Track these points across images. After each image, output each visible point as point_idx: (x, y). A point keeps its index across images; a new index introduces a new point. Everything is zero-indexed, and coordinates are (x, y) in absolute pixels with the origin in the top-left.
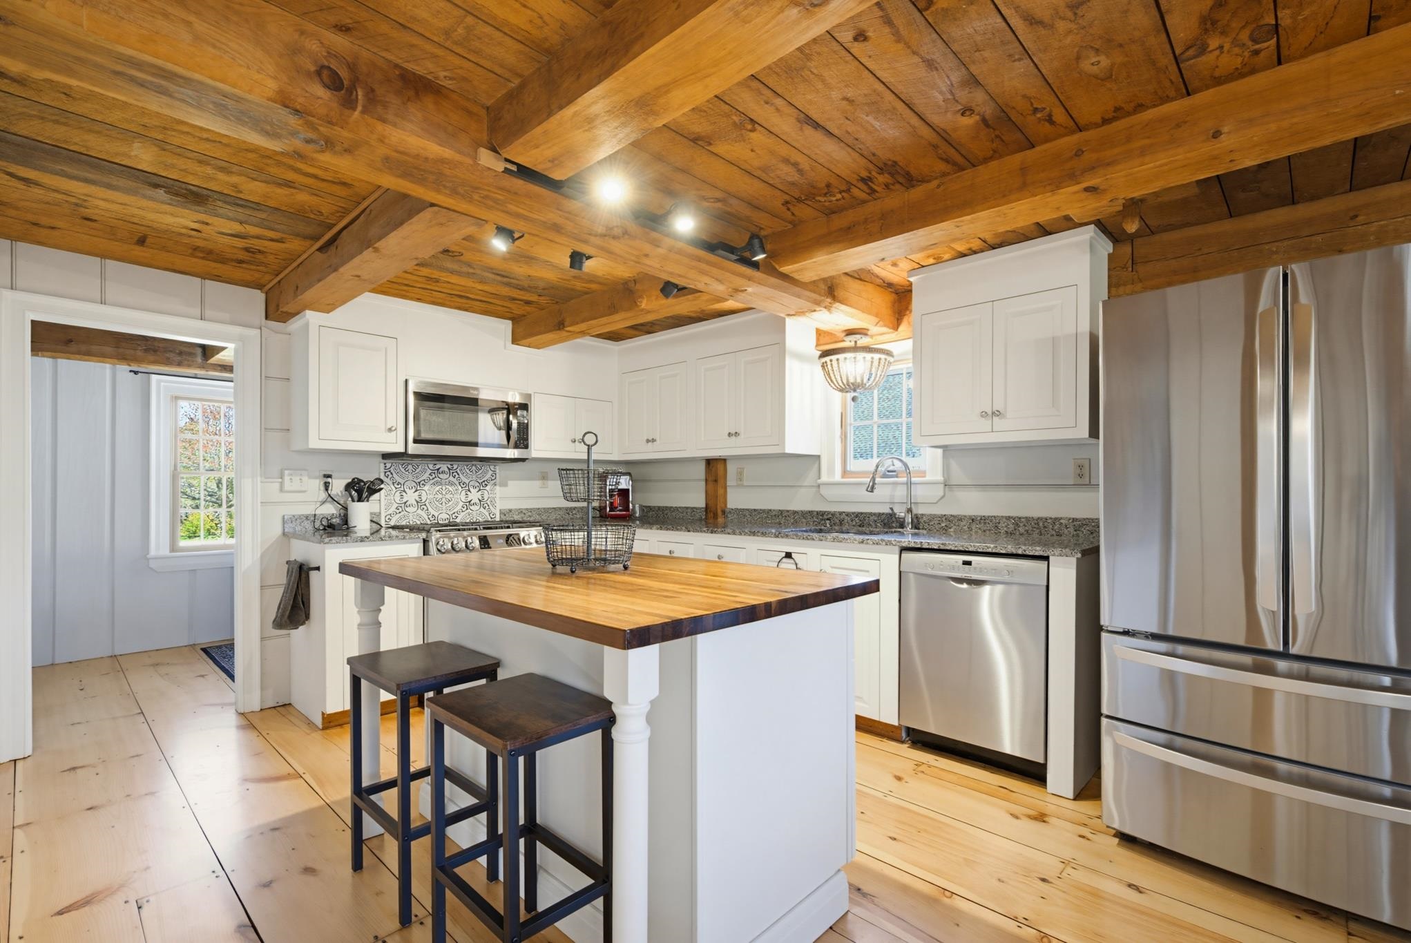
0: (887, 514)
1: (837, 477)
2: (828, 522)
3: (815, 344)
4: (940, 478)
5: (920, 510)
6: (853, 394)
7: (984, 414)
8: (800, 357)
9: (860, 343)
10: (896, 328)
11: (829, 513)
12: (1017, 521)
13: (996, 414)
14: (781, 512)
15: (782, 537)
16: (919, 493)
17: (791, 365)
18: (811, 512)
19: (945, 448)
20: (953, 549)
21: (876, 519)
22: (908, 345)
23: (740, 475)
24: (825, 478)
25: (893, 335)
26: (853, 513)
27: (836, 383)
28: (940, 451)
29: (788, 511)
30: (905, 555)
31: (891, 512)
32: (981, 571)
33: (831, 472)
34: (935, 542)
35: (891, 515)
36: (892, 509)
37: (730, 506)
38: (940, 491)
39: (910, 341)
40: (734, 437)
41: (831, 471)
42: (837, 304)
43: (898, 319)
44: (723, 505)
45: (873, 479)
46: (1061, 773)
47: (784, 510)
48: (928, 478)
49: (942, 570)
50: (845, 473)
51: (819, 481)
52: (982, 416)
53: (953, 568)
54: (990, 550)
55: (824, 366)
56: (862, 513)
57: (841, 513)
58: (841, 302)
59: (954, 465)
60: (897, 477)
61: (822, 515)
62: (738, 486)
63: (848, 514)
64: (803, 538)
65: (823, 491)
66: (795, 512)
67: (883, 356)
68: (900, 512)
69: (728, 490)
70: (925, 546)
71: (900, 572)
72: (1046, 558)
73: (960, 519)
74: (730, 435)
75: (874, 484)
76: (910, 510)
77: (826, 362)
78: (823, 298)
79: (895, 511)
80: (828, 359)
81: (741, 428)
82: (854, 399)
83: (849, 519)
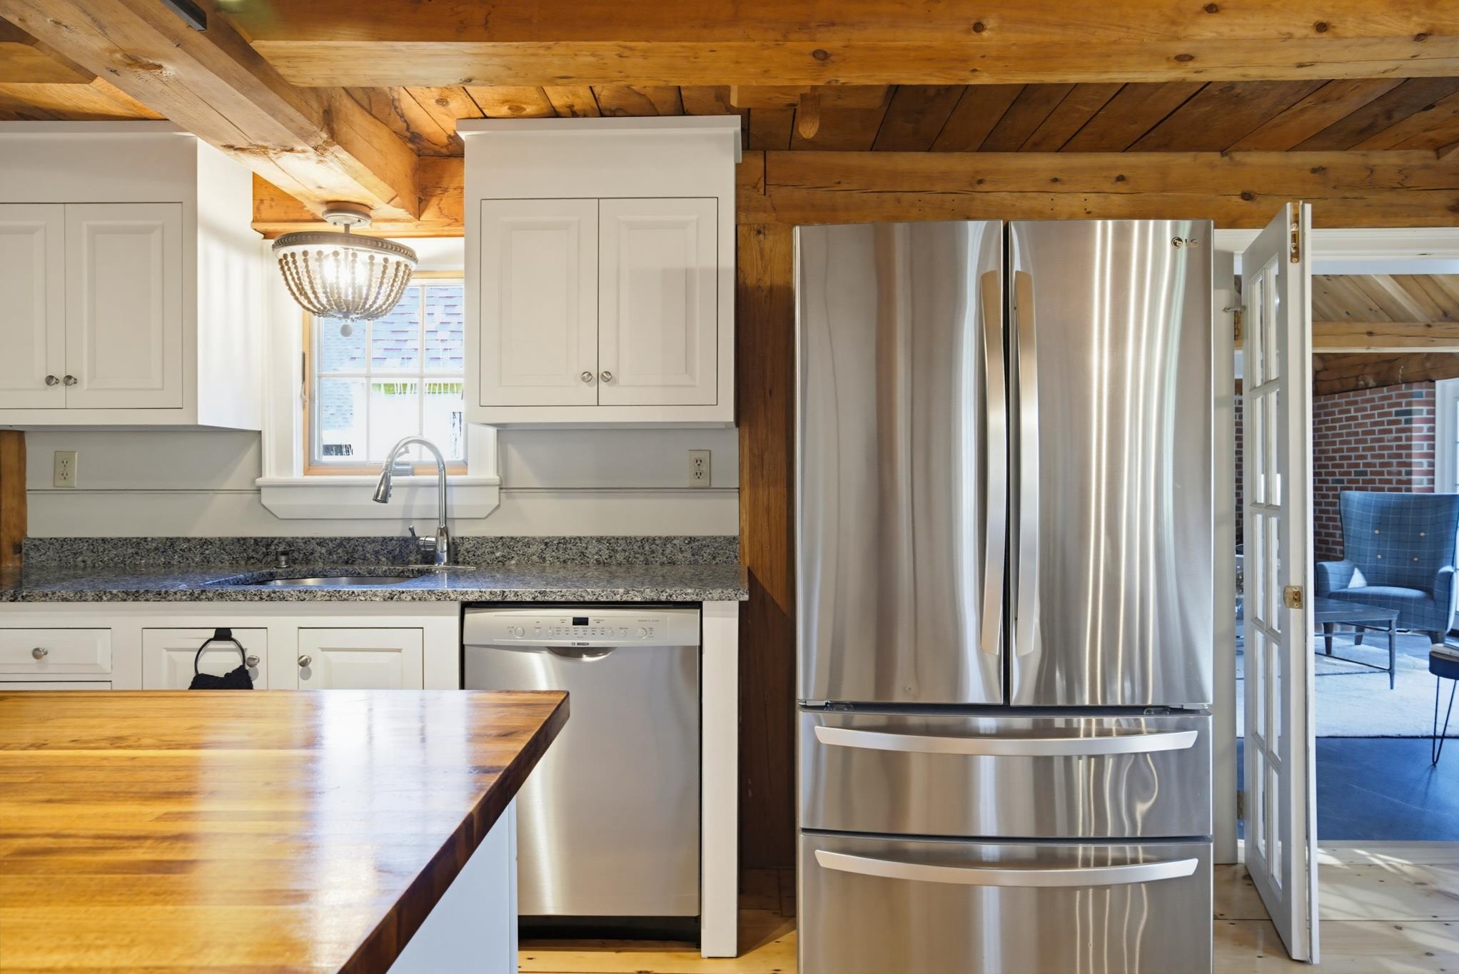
0: (398, 539)
1: (298, 474)
2: (283, 558)
3: (252, 220)
4: (491, 475)
5: (458, 531)
6: (343, 322)
7: (586, 377)
8: (225, 237)
9: (356, 229)
10: (418, 214)
11: (282, 540)
12: (610, 543)
13: (607, 377)
14: (172, 542)
15: (210, 599)
16: (461, 502)
17: (209, 253)
18: (238, 540)
19: (502, 428)
20: (558, 599)
21: (378, 548)
23: (62, 465)
24: (271, 474)
25: (411, 227)
26: (332, 540)
27: (312, 296)
28: (492, 432)
29: (187, 540)
30: (472, 617)
31: (409, 535)
32: (602, 632)
33: (284, 463)
35: (405, 540)
36: (412, 530)
37: (32, 532)
38: (492, 496)
40: (61, 388)
41: (285, 461)
42: (336, 148)
43: (420, 201)
44: (15, 533)
45: (386, 479)
47: (178, 538)
48: (473, 477)
49: (538, 637)
50: (310, 466)
51: (259, 481)
52: (583, 379)
53: (558, 631)
54: (618, 598)
55: (282, 262)
56: (349, 539)
57: (307, 541)
58: (346, 147)
59: (513, 453)
60: (413, 474)
61: (268, 546)
62: (56, 490)
63: (322, 542)
64: (261, 599)
65: (267, 499)
66: (205, 542)
68: (427, 535)
69: (30, 499)
70: (511, 598)
71: (462, 647)
72: (698, 605)
73: (527, 542)
74: (50, 380)
75: (388, 488)
76: (444, 532)
77: (293, 255)
78: (315, 128)
79: (417, 534)
80: (298, 249)
81: (81, 369)
82: (345, 331)
83: (324, 551)
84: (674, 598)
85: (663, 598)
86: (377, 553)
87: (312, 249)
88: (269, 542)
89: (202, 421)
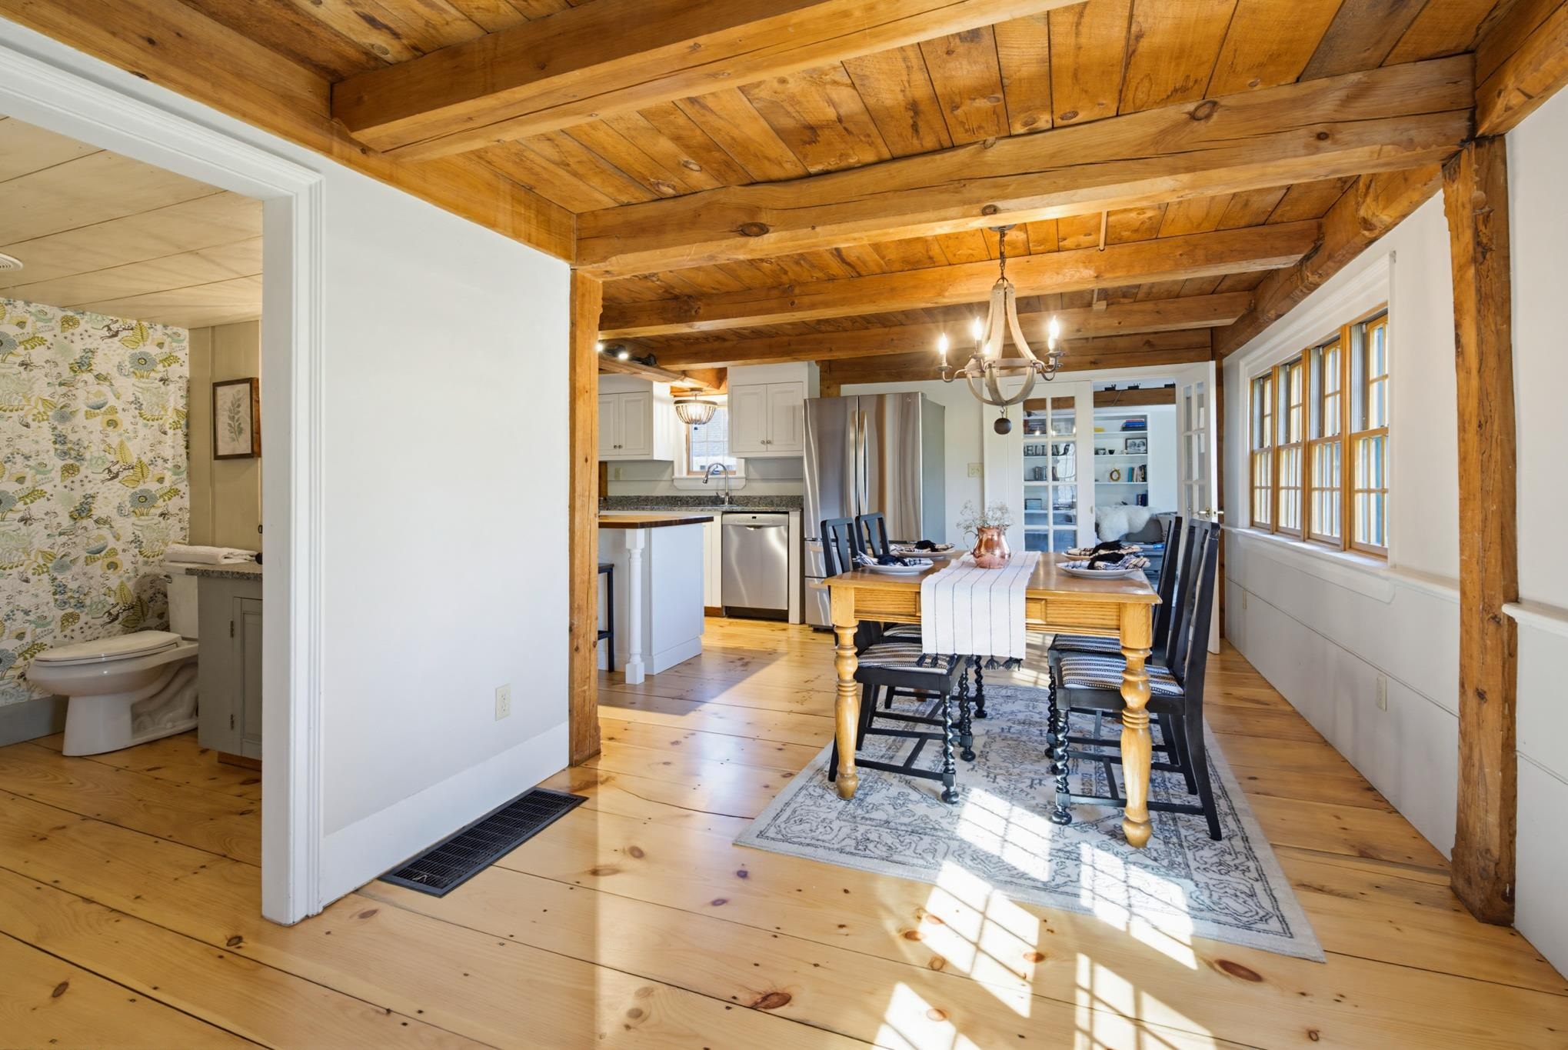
0: (714, 497)
1: (684, 475)
2: (679, 502)
3: (670, 392)
4: (742, 474)
5: (732, 493)
6: (695, 426)
7: (763, 442)
8: (662, 400)
9: (699, 398)
10: (718, 387)
11: (679, 497)
12: (781, 498)
13: (769, 442)
14: (648, 498)
15: (655, 512)
16: (733, 484)
17: (657, 407)
18: (667, 497)
19: (747, 460)
20: (749, 511)
22: (724, 398)
23: (617, 473)
24: (676, 475)
25: (716, 391)
26: (693, 497)
27: (685, 420)
28: (743, 460)
29: (653, 497)
30: (725, 516)
31: (716, 496)
32: (760, 521)
33: (680, 472)
34: (739, 509)
35: (716, 498)
36: (717, 494)
37: (609, 494)
38: (743, 483)
39: (727, 396)
40: (619, 449)
41: (681, 471)
42: (688, 379)
43: (719, 384)
44: (605, 495)
45: (707, 476)
46: (794, 616)
47: (650, 497)
48: (737, 475)
49: (743, 522)
50: (689, 472)
51: (673, 478)
53: (748, 521)
54: (765, 511)
55: (677, 409)
56: (698, 497)
57: (687, 497)
58: (690, 378)
59: (751, 468)
60: (720, 475)
62: (616, 481)
63: (691, 497)
64: (669, 512)
65: (675, 483)
66: (657, 497)
67: (712, 406)
68: (722, 495)
69: (609, 484)
70: (736, 510)
72: (787, 513)
73: (753, 498)
74: (615, 447)
75: (707, 479)
76: (727, 494)
78: (679, 377)
79: (719, 495)
80: (680, 405)
81: (623, 444)
82: (695, 429)
83: (692, 501)
84: (782, 511)
85: (779, 511)
86: (708, 501)
87: (684, 405)
88: (676, 497)
89: (655, 458)
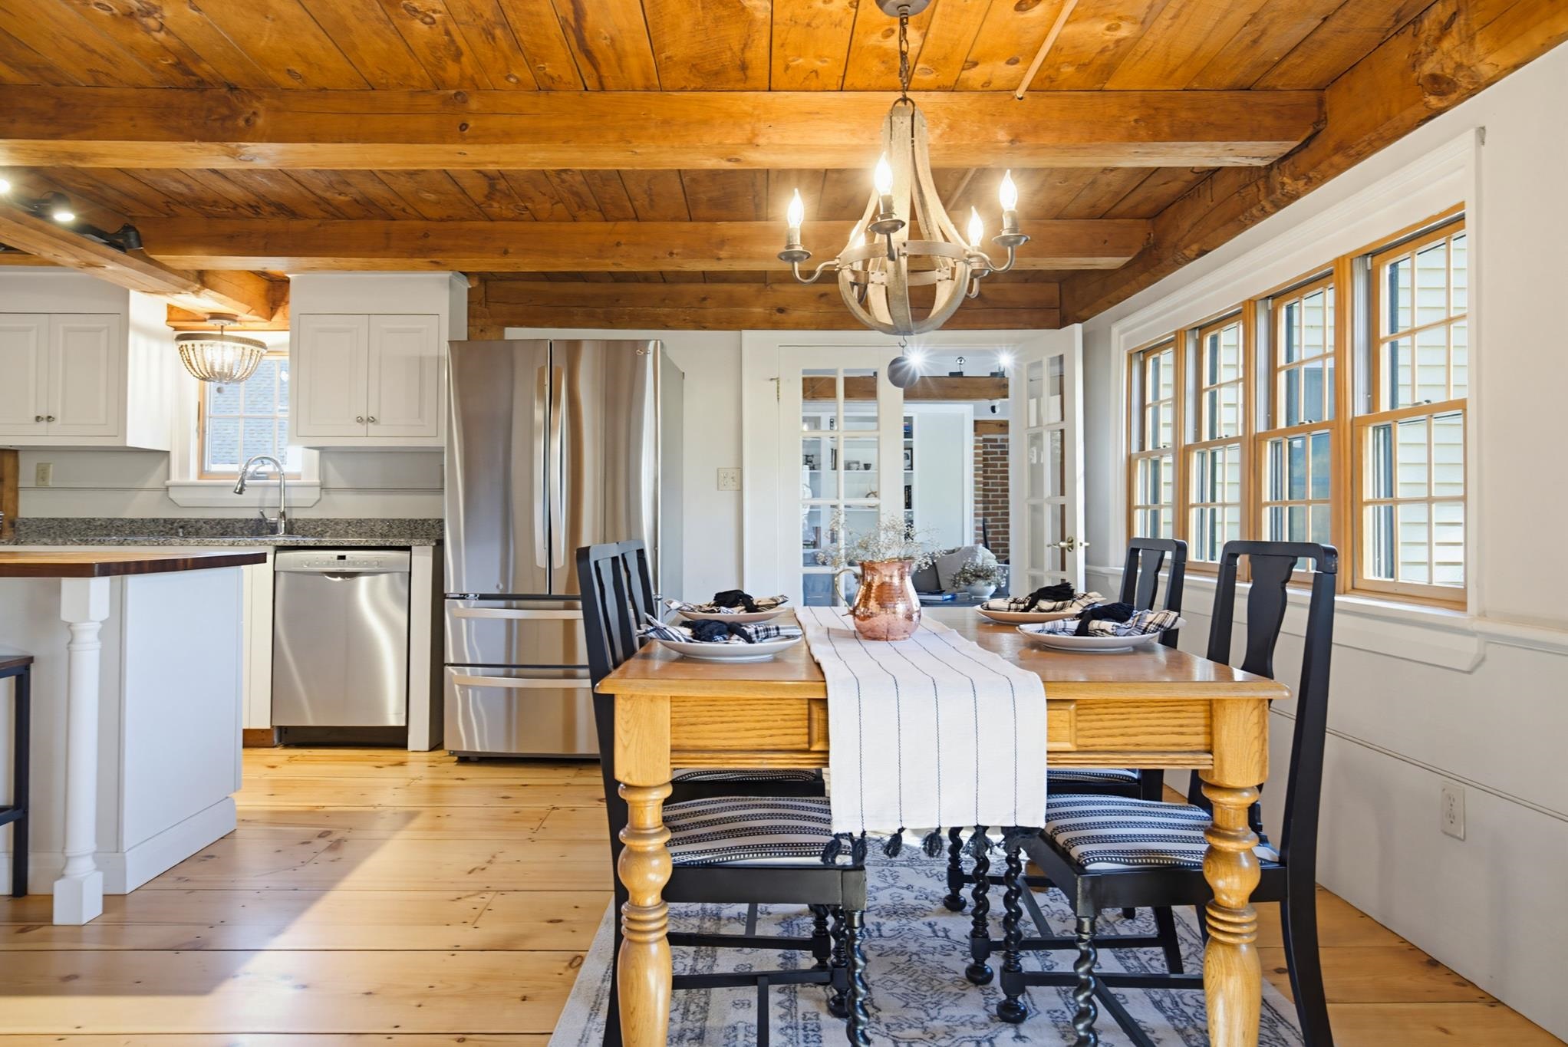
0: (256, 520)
1: (193, 477)
2: (180, 530)
3: (166, 319)
4: (316, 480)
5: (295, 515)
6: (219, 385)
7: (360, 420)
8: (149, 333)
9: (228, 332)
10: (270, 317)
11: (182, 520)
12: (391, 523)
13: (372, 420)
14: (111, 520)
15: (129, 545)
16: (295, 497)
17: (136, 343)
18: (154, 520)
19: (321, 449)
20: (329, 544)
21: (242, 525)
22: (285, 337)
23: (42, 474)
24: (175, 478)
25: (266, 325)
26: (214, 520)
27: (198, 371)
28: (316, 453)
29: (121, 519)
30: (281, 554)
31: (261, 517)
32: (354, 564)
33: (184, 471)
34: (310, 541)
35: (260, 520)
36: (262, 513)
37: (22, 515)
38: (315, 494)
39: (287, 334)
40: (44, 423)
41: (185, 469)
42: (207, 290)
43: (272, 309)
44: (11, 514)
45: (242, 481)
46: (419, 736)
47: (115, 519)
48: (303, 481)
49: (317, 566)
50: (202, 473)
51: (168, 483)
52: (358, 421)
53: (328, 564)
54: (362, 544)
55: (181, 351)
56: (224, 520)
57: (197, 521)
58: (212, 288)
59: (330, 467)
60: (267, 479)
61: (172, 523)
62: (37, 488)
63: (206, 521)
64: (159, 545)
65: (173, 494)
66: (132, 521)
67: (256, 349)
68: (272, 517)
69: (21, 493)
70: (302, 544)
71: (275, 572)
72: (408, 549)
73: (337, 522)
74: (38, 418)
75: (243, 485)
76: (283, 515)
77: (186, 346)
78: (191, 283)
79: (266, 516)
80: (189, 343)
81: (57, 412)
82: (219, 390)
83: (208, 527)
84: (394, 544)
85: (388, 544)
86: (242, 528)
87: (197, 343)
88: (172, 521)
89: (131, 442)
